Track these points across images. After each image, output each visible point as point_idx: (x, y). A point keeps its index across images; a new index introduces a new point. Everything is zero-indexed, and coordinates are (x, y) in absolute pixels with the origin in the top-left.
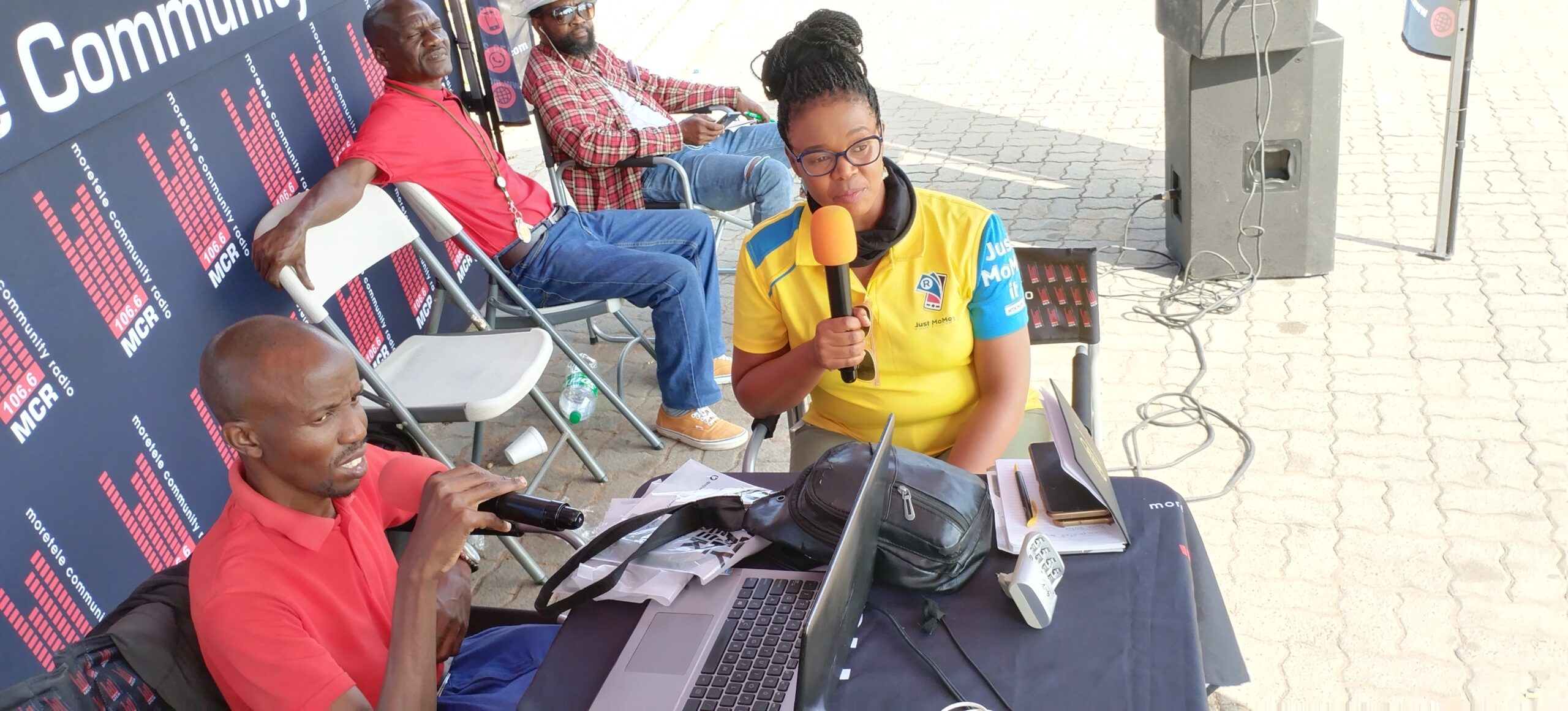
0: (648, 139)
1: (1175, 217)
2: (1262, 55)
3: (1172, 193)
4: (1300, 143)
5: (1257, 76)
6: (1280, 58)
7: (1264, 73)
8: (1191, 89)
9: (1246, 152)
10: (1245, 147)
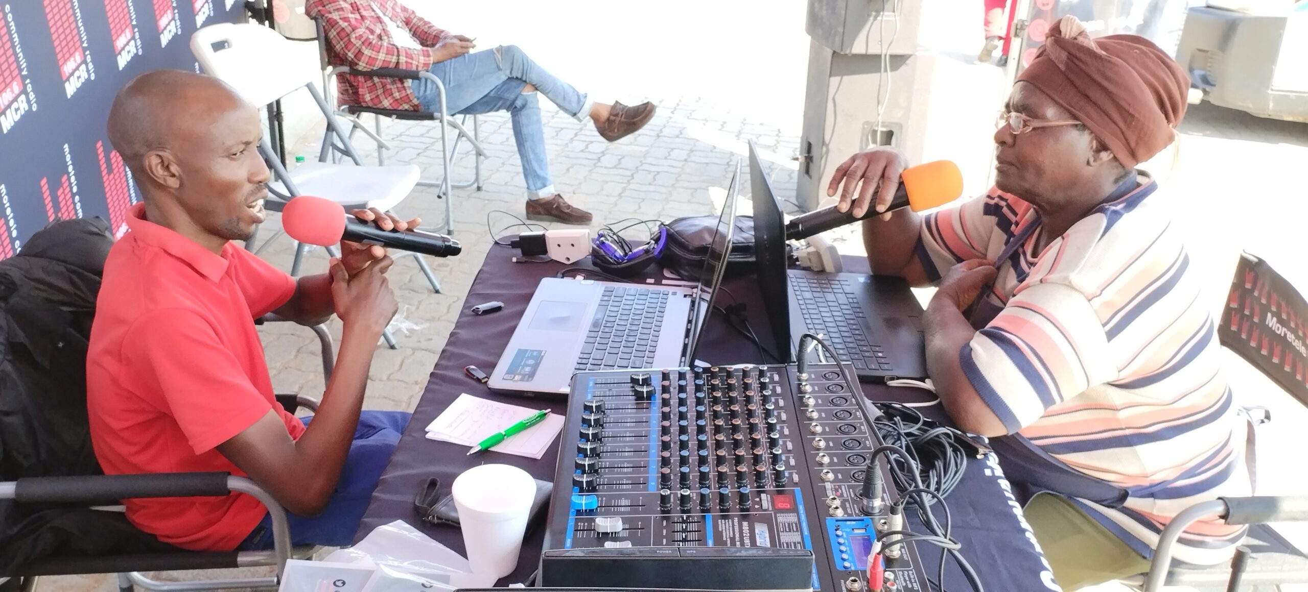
0: (406, 57)
1: (806, 176)
2: (886, 55)
3: (806, 158)
4: (901, 126)
5: (879, 71)
6: (898, 60)
7: (886, 70)
8: (830, 75)
9: (863, 129)
10: (863, 125)
